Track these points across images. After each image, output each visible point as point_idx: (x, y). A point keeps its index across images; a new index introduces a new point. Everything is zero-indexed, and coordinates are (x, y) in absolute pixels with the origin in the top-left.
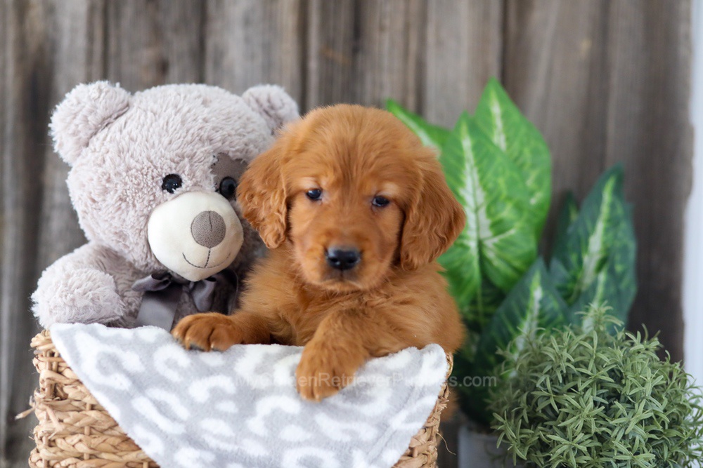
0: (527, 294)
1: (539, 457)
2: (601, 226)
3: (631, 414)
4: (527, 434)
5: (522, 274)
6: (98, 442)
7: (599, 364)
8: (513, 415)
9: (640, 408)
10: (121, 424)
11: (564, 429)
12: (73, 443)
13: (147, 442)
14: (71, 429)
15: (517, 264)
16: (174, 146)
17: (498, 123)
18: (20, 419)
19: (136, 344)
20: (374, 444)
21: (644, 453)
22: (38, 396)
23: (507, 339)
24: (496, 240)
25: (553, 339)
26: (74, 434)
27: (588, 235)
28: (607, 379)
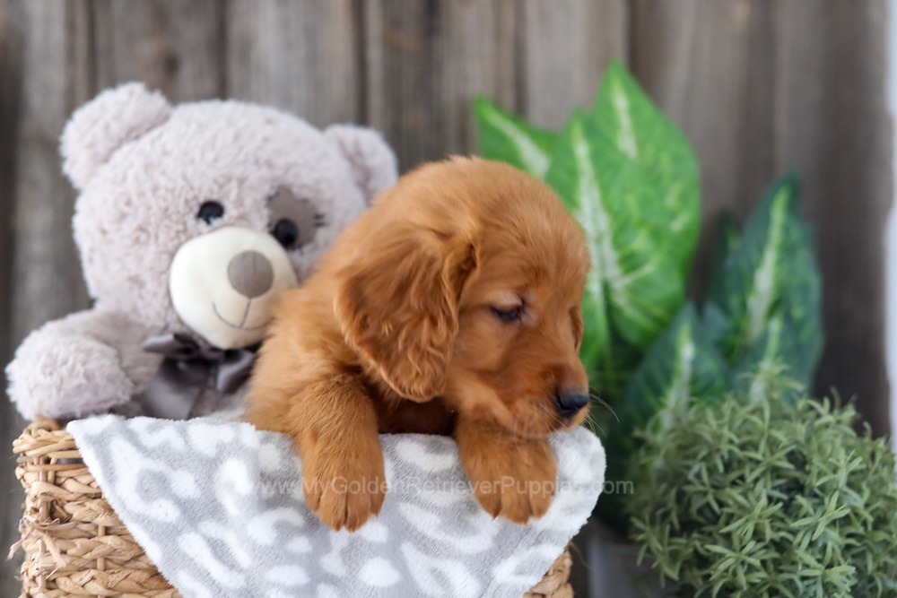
0: (671, 352)
1: (695, 577)
2: (770, 257)
3: (819, 512)
4: (679, 544)
5: (664, 327)
7: (773, 444)
8: (658, 520)
9: (831, 503)
11: (728, 536)
12: (83, 582)
14: (79, 563)
15: (658, 312)
17: (625, 120)
21: (839, 565)
22: (29, 519)
23: (647, 414)
24: (628, 280)
25: (710, 414)
26: (83, 569)
27: (753, 268)
28: (786, 465)
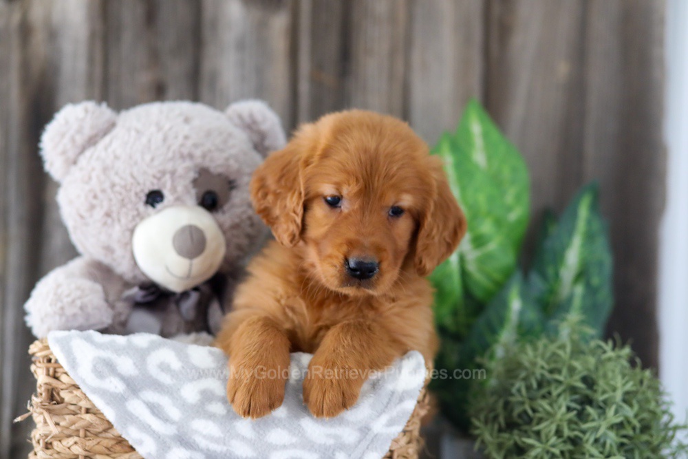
0: (504, 305)
2: (577, 242)
3: (602, 418)
4: (504, 438)
5: (501, 287)
6: (92, 445)
7: (572, 370)
8: (490, 420)
9: (611, 412)
10: (115, 425)
11: (538, 433)
12: (69, 445)
13: (141, 443)
14: (67, 432)
15: (497, 276)
16: (156, 163)
17: (478, 141)
18: (18, 422)
19: (130, 350)
20: (356, 446)
21: (615, 456)
22: (35, 400)
23: (486, 347)
24: (477, 254)
25: (529, 348)
26: (69, 436)
27: (564, 248)
28: (580, 385)
